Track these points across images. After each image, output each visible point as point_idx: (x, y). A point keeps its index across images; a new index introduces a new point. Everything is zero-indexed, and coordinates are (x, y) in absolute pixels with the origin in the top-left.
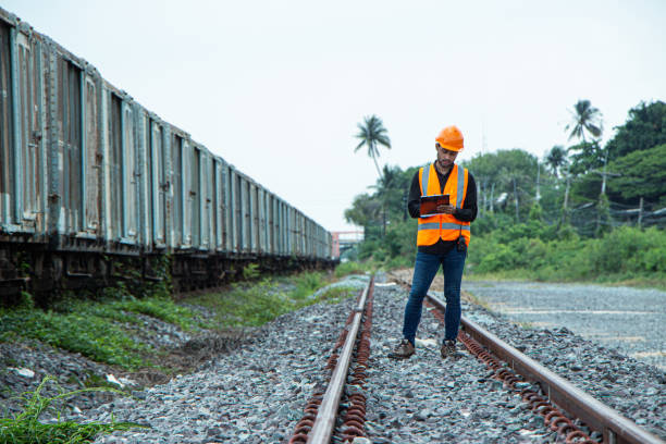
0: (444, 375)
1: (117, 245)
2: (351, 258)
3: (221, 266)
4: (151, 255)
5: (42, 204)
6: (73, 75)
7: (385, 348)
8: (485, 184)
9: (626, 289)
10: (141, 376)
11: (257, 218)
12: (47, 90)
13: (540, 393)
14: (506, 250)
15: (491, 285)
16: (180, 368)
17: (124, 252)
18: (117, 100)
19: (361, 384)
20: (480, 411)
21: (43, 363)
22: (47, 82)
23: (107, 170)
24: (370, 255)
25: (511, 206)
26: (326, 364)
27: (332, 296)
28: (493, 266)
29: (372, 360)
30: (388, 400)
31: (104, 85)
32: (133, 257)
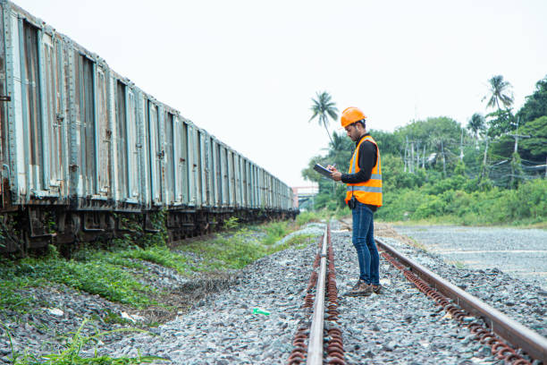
0: (401, 310)
1: (124, 204)
2: (309, 209)
3: (205, 219)
4: (150, 212)
5: (65, 172)
6: (87, 67)
7: (349, 287)
8: (417, 146)
9: (536, 231)
10: (149, 312)
11: (233, 178)
12: (67, 80)
13: (484, 326)
14: (437, 200)
15: (425, 229)
16: (180, 305)
17: (129, 209)
18: (122, 86)
19: (335, 320)
20: (436, 342)
21: (69, 304)
22: (66, 73)
23: (114, 143)
24: (324, 206)
25: (439, 164)
26: (304, 303)
27: (298, 243)
28: (426, 214)
29: (340, 298)
30: (360, 333)
31: (111, 74)
32: (137, 214)
